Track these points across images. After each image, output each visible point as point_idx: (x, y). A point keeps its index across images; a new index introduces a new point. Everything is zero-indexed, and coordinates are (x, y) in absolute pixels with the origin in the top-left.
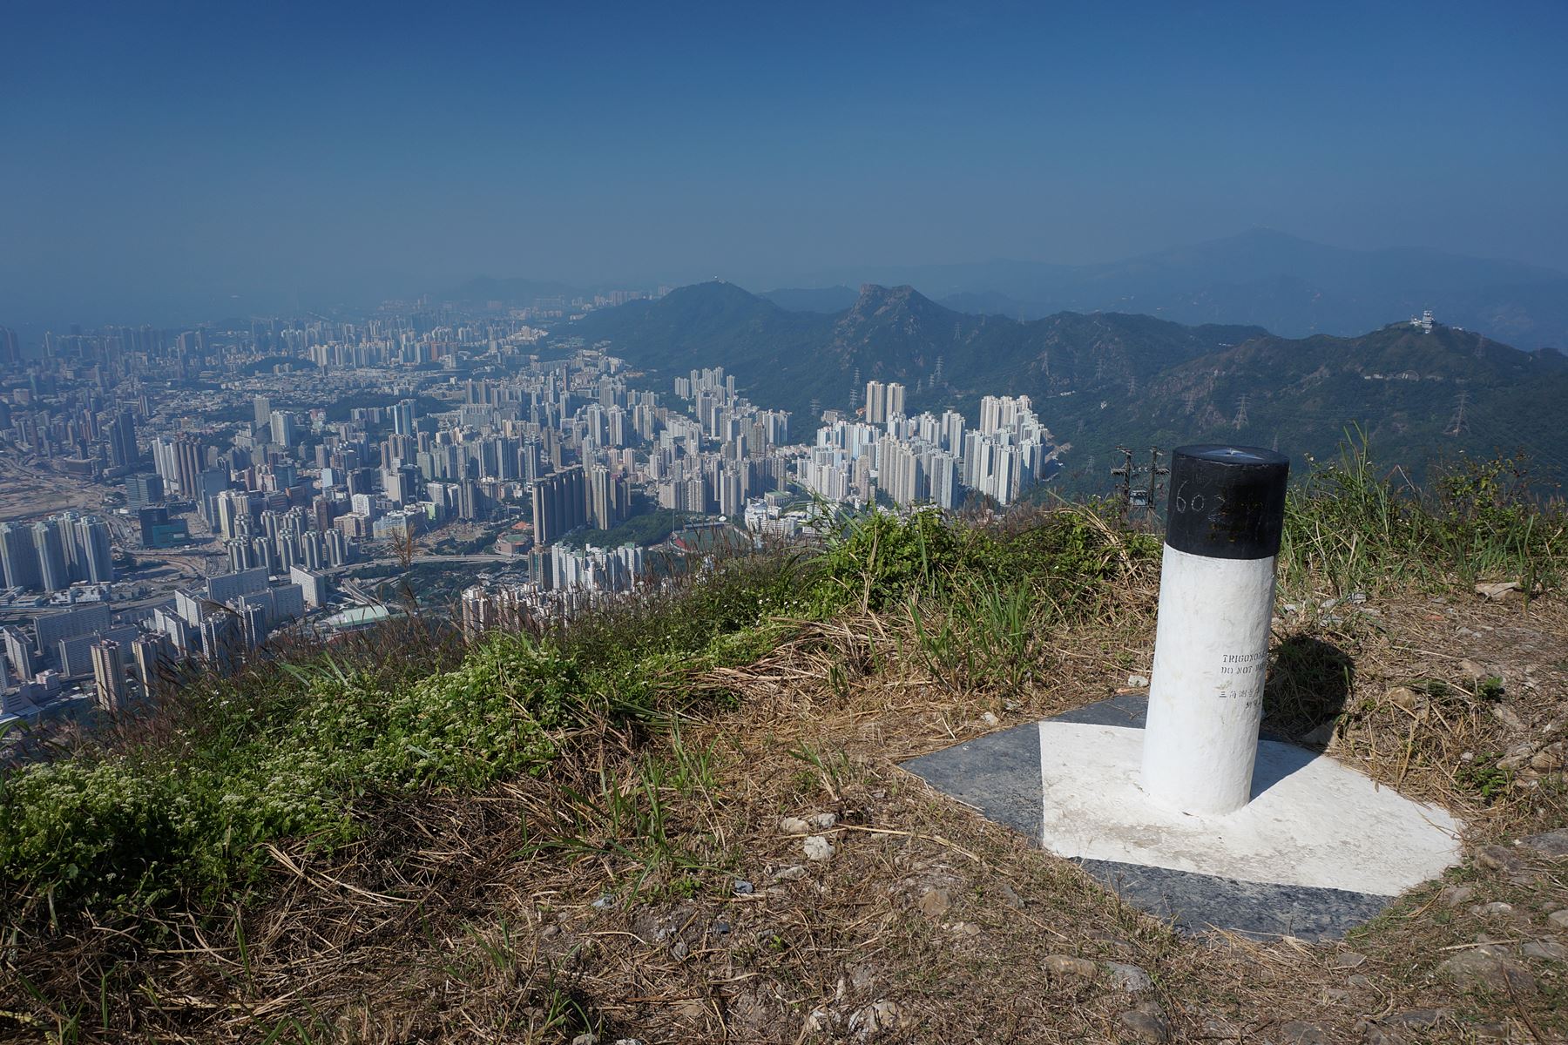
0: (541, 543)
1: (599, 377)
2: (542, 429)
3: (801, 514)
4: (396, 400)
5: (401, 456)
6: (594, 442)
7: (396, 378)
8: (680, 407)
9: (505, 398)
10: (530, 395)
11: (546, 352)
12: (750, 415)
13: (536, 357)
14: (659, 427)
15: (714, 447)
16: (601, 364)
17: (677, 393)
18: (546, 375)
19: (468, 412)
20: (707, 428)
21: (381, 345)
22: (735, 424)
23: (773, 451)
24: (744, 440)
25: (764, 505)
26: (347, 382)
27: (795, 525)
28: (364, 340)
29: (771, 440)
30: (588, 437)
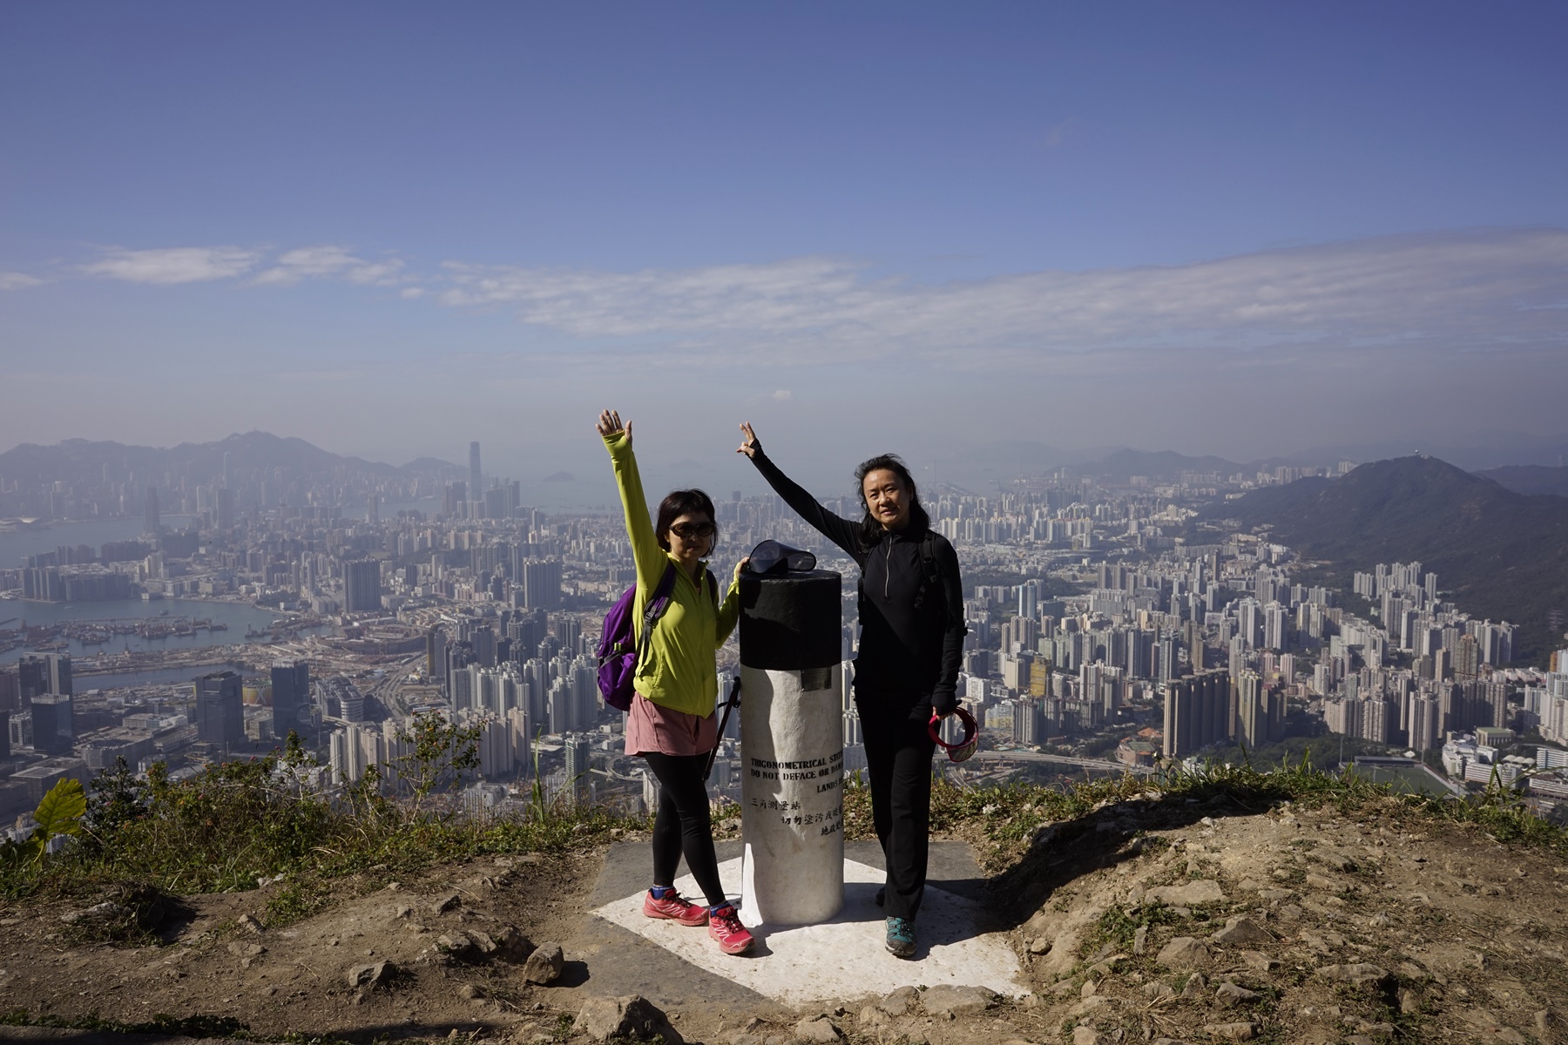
0: (1171, 756)
1: (1255, 567)
2: (1182, 624)
3: (1529, 761)
4: (1025, 578)
5: (1022, 640)
6: (1246, 642)
7: (1024, 555)
8: (1360, 608)
9: (1142, 585)
10: (1171, 583)
11: (1193, 534)
12: (1459, 625)
13: (1179, 540)
14: (1330, 629)
15: (1403, 661)
16: (1260, 553)
17: (1356, 590)
18: (1193, 561)
19: (1099, 597)
20: (1396, 636)
21: (1013, 520)
22: (1435, 635)
23: (1489, 673)
24: (1446, 656)
25: (1473, 744)
26: (975, 558)
27: (1519, 772)
28: (996, 514)
29: (1487, 659)
30: (1238, 637)
